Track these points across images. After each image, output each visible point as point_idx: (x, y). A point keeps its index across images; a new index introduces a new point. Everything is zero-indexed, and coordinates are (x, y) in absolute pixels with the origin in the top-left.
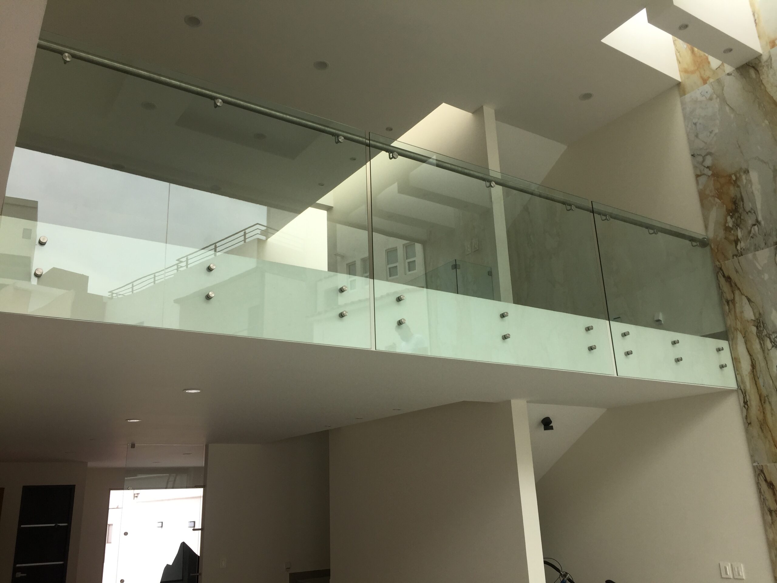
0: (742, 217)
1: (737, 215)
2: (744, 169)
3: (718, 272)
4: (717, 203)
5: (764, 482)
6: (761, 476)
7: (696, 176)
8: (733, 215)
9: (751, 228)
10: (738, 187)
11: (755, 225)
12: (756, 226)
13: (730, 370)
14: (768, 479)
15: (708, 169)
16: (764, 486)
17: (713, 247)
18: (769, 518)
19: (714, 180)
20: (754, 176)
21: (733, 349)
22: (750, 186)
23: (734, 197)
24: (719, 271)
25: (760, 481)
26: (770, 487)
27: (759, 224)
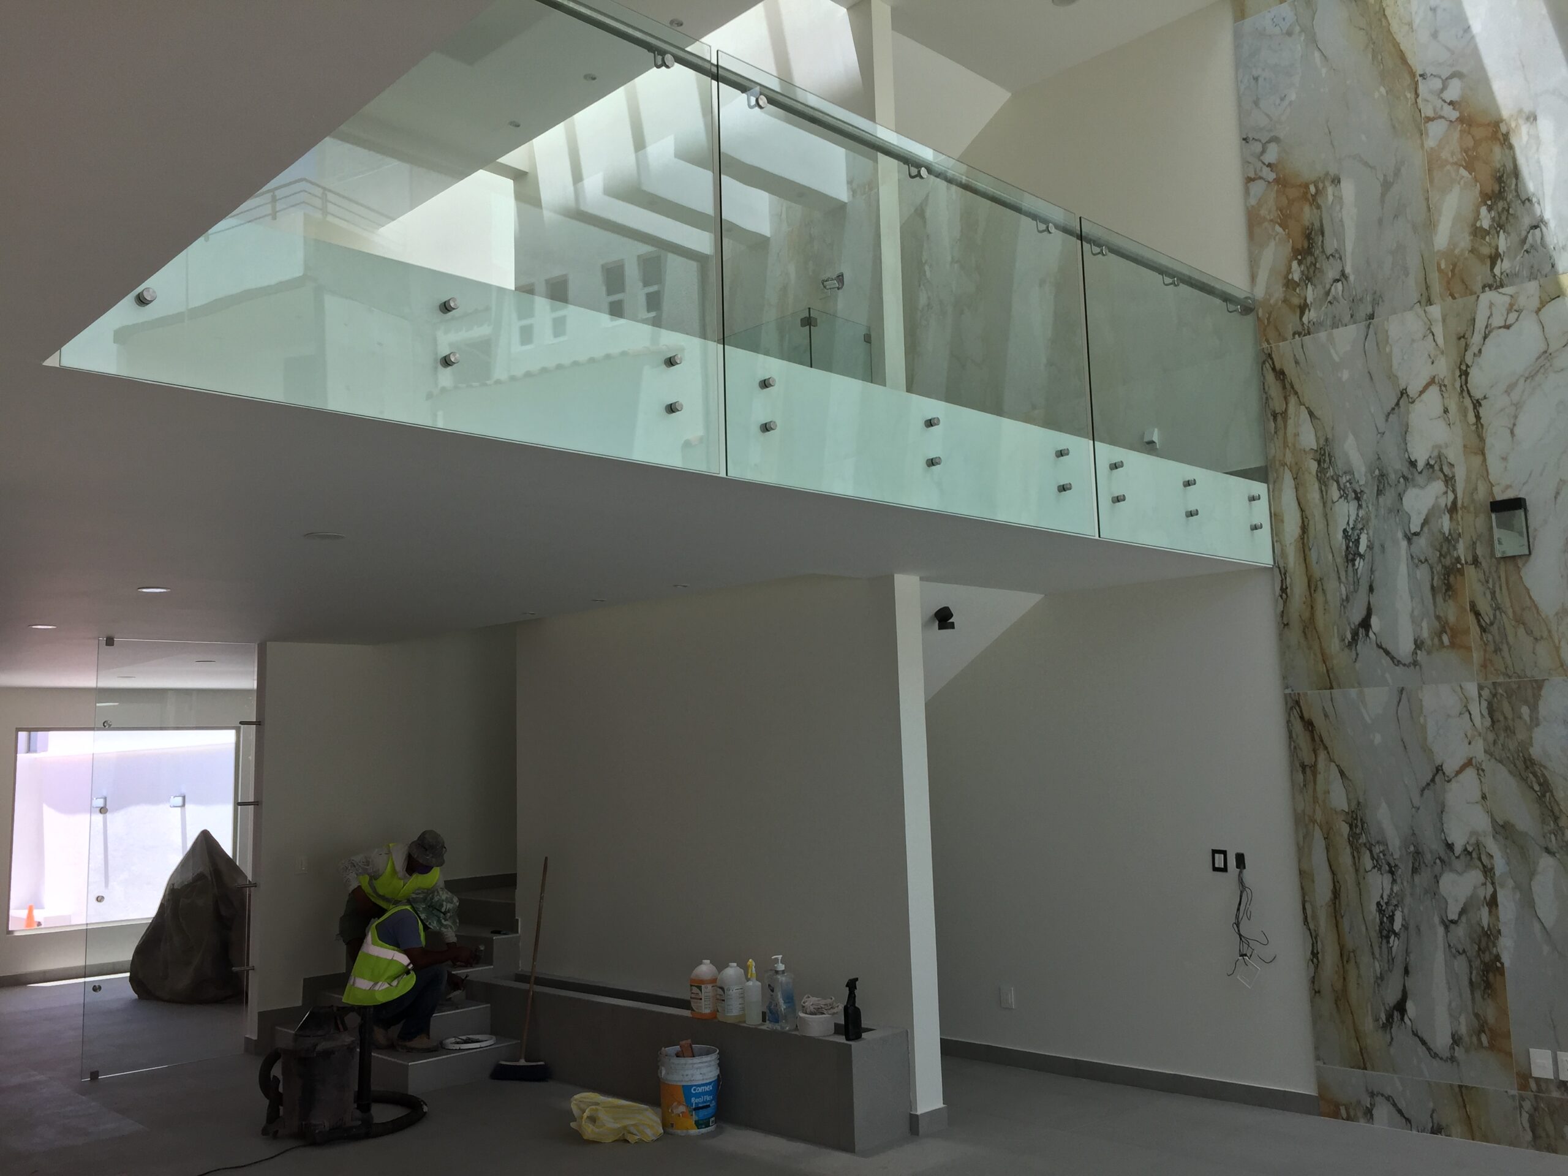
0: (1317, 264)
1: (1309, 259)
2: (1332, 175)
3: (1264, 363)
4: (1278, 233)
5: (1299, 720)
6: (1295, 710)
7: (1246, 179)
8: (1304, 258)
9: (1332, 285)
10: (1319, 207)
11: (1337, 281)
12: (1340, 282)
13: (1265, 536)
14: (1306, 716)
15: (1269, 169)
16: (1298, 726)
17: (1260, 314)
18: (1300, 777)
19: (1277, 191)
20: (1348, 189)
21: (1274, 498)
22: (1338, 208)
23: (1308, 227)
24: (1267, 358)
25: (1292, 718)
26: (1308, 728)
27: (1346, 280)
